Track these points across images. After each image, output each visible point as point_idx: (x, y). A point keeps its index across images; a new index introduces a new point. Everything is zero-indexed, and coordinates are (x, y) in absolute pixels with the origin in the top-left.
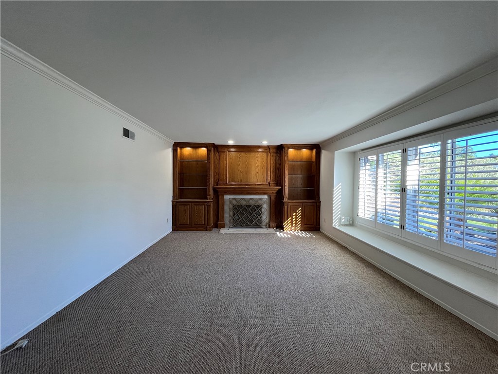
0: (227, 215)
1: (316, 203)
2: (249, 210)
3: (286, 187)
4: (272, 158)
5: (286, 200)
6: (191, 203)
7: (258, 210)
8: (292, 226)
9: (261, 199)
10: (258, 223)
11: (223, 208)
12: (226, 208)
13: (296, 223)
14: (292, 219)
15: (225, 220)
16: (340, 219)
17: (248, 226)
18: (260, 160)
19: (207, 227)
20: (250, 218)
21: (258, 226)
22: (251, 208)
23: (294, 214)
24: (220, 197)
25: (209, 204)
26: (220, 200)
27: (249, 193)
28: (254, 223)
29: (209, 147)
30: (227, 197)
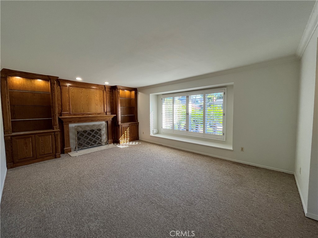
0: (73, 141)
1: (137, 123)
2: (93, 134)
3: (119, 115)
4: (107, 94)
5: (120, 123)
6: (34, 135)
7: (99, 132)
8: (125, 140)
9: (101, 125)
10: (100, 142)
11: (69, 136)
12: (71, 135)
13: (127, 138)
14: (125, 135)
15: (70, 145)
16: (153, 131)
17: (92, 146)
18: (98, 95)
19: (55, 155)
20: (94, 139)
21: (100, 144)
22: (94, 132)
23: (126, 132)
24: (65, 126)
25: (57, 133)
26: (65, 129)
27: (92, 121)
28: (97, 143)
29: (52, 80)
30: (71, 125)
